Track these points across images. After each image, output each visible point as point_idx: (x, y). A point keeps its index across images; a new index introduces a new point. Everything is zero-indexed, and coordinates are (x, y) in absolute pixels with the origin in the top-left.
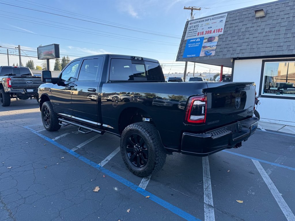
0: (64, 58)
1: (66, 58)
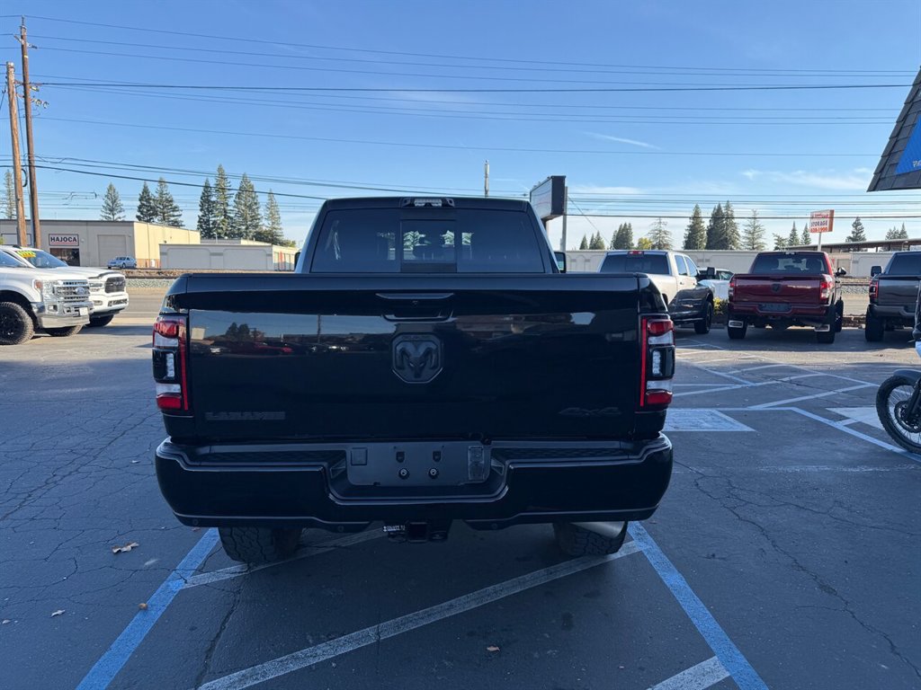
0: (719, 208)
1: (724, 211)
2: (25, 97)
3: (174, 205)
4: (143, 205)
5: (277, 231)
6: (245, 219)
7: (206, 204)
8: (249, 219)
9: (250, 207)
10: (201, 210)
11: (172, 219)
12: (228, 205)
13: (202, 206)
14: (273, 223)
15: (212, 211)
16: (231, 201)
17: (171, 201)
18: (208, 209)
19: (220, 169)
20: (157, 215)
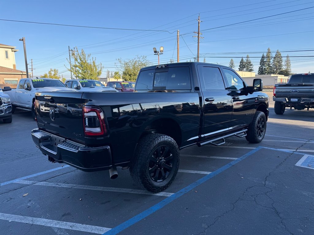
2: (198, 37)
3: (251, 63)
4: (241, 64)
5: (289, 70)
6: (276, 66)
7: (262, 63)
8: (278, 66)
9: (279, 62)
10: (260, 65)
11: (250, 68)
12: (270, 62)
13: (261, 63)
14: (287, 67)
15: (264, 64)
16: (271, 61)
17: (250, 62)
18: (262, 64)
19: (269, 49)
20: (245, 67)
